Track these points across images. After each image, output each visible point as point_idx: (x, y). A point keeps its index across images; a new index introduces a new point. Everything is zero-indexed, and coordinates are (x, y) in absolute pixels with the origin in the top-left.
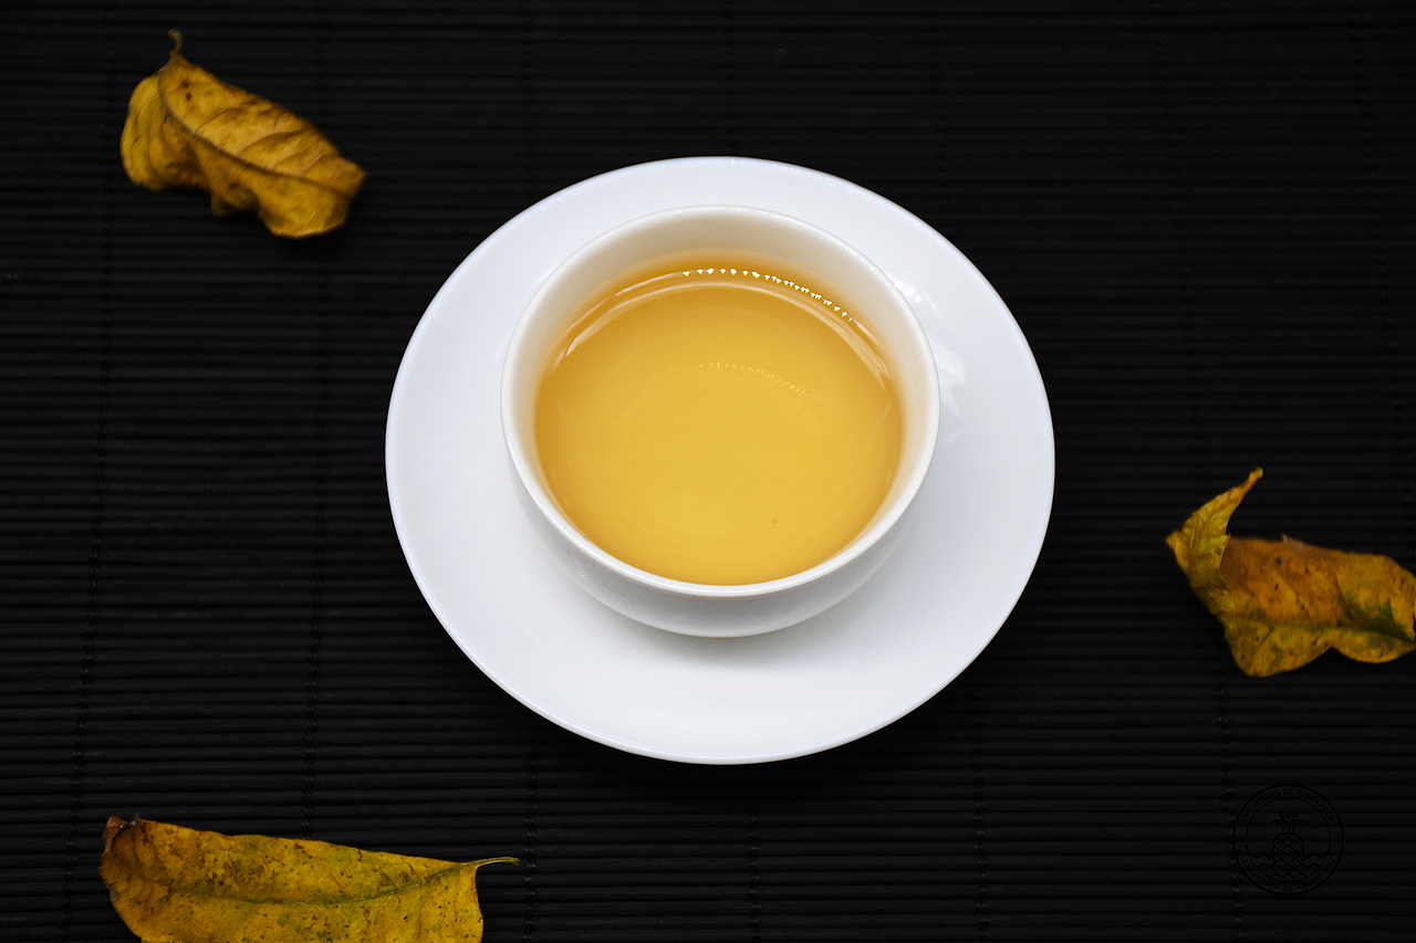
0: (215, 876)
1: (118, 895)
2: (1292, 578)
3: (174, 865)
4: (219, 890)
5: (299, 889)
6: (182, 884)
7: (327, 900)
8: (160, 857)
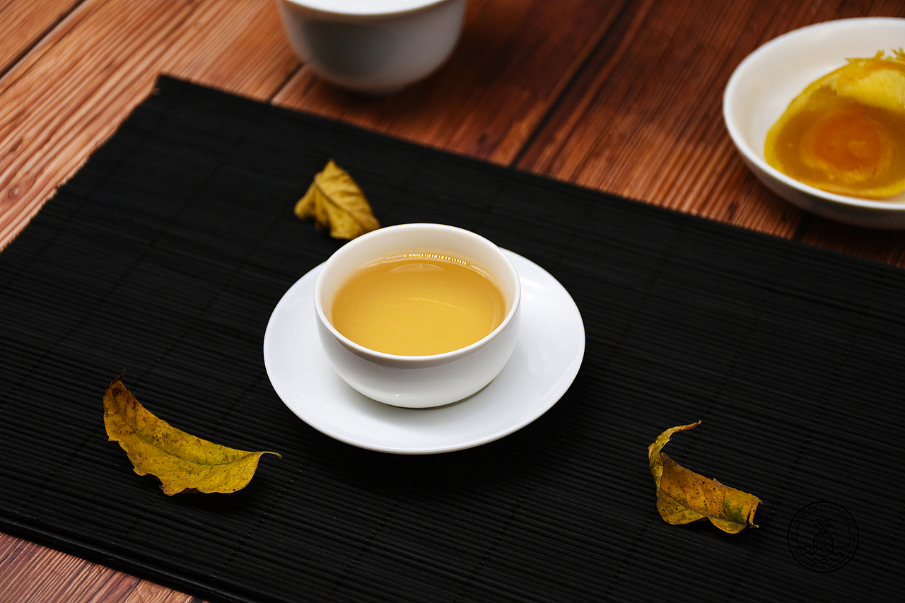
0: (157, 436)
1: (107, 415)
2: (707, 491)
3: (141, 424)
4: (155, 442)
5: (189, 454)
6: (141, 433)
7: (199, 462)
8: (137, 419)
